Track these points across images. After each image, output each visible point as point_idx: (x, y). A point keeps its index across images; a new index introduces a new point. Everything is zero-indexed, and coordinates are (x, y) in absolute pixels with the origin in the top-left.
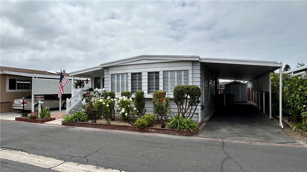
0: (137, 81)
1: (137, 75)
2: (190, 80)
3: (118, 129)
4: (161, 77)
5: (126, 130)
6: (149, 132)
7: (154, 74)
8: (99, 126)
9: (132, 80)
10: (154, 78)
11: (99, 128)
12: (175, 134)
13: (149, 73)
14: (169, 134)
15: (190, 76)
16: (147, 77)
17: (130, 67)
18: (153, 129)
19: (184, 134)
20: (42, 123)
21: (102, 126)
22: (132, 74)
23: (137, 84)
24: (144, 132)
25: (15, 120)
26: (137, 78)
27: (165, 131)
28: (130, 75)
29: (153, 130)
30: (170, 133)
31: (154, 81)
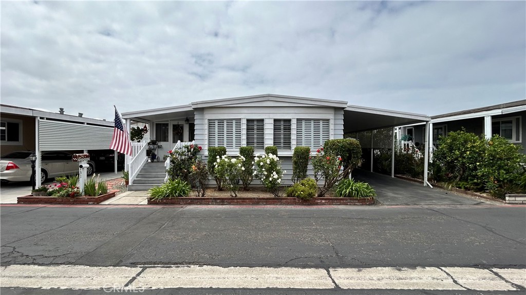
0: (255, 132)
1: (255, 123)
2: (331, 132)
3: (264, 203)
4: (294, 126)
5: (279, 203)
6: (317, 204)
7: (282, 123)
8: (230, 201)
9: (248, 129)
10: (282, 127)
11: (230, 204)
12: (355, 205)
13: (275, 120)
14: (347, 205)
15: (332, 127)
16: (272, 127)
17: (245, 111)
18: (323, 199)
19: (368, 203)
20: (98, 204)
21: (236, 201)
22: (248, 121)
23: (255, 136)
24: (309, 205)
25: (16, 202)
26: (255, 127)
27: (342, 201)
28: (244, 122)
29: (323, 201)
30: (349, 204)
31: (282, 132)
